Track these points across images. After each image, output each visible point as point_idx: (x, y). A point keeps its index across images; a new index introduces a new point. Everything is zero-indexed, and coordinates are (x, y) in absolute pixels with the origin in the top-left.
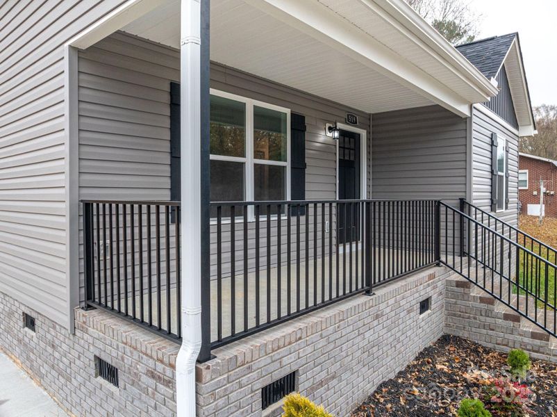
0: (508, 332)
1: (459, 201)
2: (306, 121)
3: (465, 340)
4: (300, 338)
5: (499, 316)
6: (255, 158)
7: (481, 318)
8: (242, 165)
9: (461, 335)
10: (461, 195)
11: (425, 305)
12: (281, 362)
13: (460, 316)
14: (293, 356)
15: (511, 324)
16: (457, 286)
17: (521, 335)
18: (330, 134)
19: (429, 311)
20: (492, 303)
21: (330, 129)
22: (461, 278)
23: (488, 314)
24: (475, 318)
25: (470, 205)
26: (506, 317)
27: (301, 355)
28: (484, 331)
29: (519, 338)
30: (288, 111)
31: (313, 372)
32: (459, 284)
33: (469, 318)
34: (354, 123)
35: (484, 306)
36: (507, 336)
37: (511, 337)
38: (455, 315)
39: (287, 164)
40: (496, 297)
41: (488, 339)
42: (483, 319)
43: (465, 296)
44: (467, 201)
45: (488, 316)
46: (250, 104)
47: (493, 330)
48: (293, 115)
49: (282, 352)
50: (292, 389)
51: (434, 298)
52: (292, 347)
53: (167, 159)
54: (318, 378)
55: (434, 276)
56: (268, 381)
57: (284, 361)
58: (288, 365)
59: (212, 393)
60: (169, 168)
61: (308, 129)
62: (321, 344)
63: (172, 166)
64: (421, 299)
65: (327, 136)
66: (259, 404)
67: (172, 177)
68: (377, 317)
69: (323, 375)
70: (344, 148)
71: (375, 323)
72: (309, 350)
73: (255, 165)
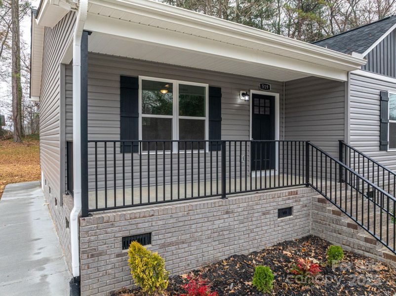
0: (350, 236)
1: (338, 142)
2: (222, 91)
3: (322, 240)
4: (153, 215)
5: (344, 224)
6: (179, 115)
7: (333, 225)
8: (171, 120)
9: (320, 236)
10: (341, 138)
11: (285, 212)
12: (137, 226)
13: (320, 223)
14: (147, 225)
15: (352, 230)
16: (319, 202)
17: (358, 239)
19: (292, 216)
20: (339, 215)
21: (244, 95)
22: (320, 196)
23: (338, 222)
24: (329, 225)
25: (346, 145)
26: (349, 225)
27: (153, 225)
28: (335, 235)
29: (357, 241)
30: (206, 86)
31: (164, 236)
32: (320, 200)
33: (326, 224)
34: (268, 89)
35: (335, 217)
36: (349, 239)
37: (352, 240)
38: (317, 222)
39: (206, 119)
40: (343, 211)
41: (337, 241)
42: (334, 225)
43: (323, 209)
44: (345, 142)
45: (337, 224)
46: (176, 83)
47: (340, 234)
48: (210, 88)
49: (138, 220)
50: (150, 243)
51: (296, 208)
52: (146, 219)
53: (118, 118)
54: (169, 240)
55: (297, 194)
56: (126, 234)
57: (140, 226)
58: (143, 228)
59: (87, 232)
60: (119, 123)
61: (223, 96)
62: (172, 221)
63: (121, 121)
64: (280, 207)
65: (242, 99)
66: (120, 244)
67: (121, 128)
68: (227, 213)
69: (174, 239)
70: (259, 106)
71: (226, 216)
72: (161, 223)
73: (180, 120)
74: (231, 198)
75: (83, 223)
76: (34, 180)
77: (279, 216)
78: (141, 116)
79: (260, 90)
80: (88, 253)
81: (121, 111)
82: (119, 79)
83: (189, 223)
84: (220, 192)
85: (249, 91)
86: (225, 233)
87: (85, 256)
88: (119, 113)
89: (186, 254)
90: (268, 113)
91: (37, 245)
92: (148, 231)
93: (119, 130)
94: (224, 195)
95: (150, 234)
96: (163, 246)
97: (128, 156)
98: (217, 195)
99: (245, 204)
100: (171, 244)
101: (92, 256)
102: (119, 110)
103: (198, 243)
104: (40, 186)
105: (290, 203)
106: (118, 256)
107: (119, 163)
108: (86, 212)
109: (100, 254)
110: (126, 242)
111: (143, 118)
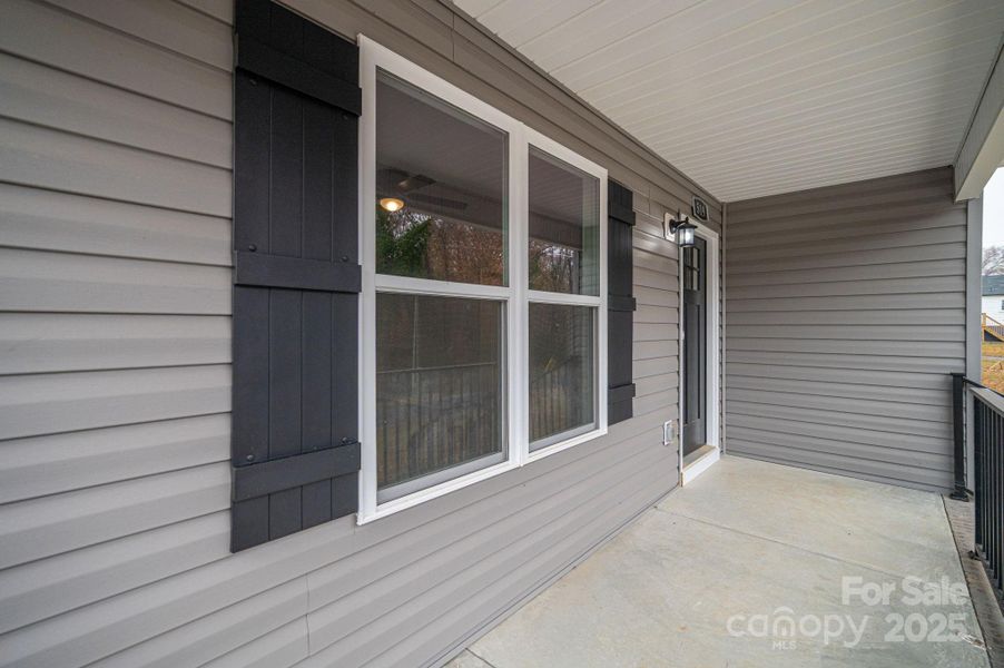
2: (634, 202)
6: (531, 287)
8: (498, 306)
18: (672, 236)
21: (674, 225)
30: (601, 173)
34: (704, 218)
39: (601, 302)
46: (522, 137)
48: (611, 186)
53: (217, 292)
60: (223, 331)
63: (239, 318)
67: (237, 366)
73: (532, 307)
78: (374, 283)
79: (694, 217)
81: (242, 244)
88: (225, 258)
102: (223, 235)
111: (382, 297)
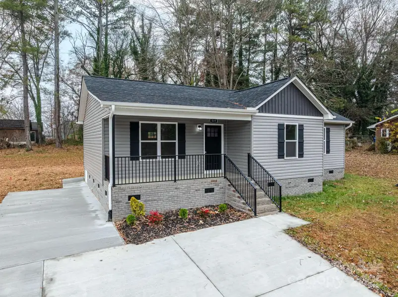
0: (238, 202)
1: (248, 154)
2: (186, 125)
4: (141, 188)
6: (161, 140)
8: (156, 143)
10: (249, 152)
11: (209, 190)
13: (229, 197)
14: (138, 191)
15: (239, 199)
17: (241, 203)
18: (198, 128)
19: (213, 193)
20: (235, 192)
21: (199, 127)
22: (229, 183)
26: (238, 197)
27: (141, 192)
30: (176, 123)
31: (146, 197)
39: (177, 141)
43: (230, 189)
44: (252, 154)
45: (235, 197)
46: (159, 123)
47: (235, 202)
48: (178, 124)
49: (134, 189)
50: (140, 199)
51: (216, 189)
52: (139, 189)
54: (148, 199)
55: (216, 181)
56: (130, 195)
57: (135, 192)
58: (137, 193)
59: (114, 193)
61: (186, 128)
62: (149, 191)
64: (206, 188)
65: (199, 129)
66: (127, 199)
68: (176, 189)
69: (150, 198)
70: (211, 132)
71: (175, 190)
72: (145, 191)
73: (161, 143)
74: (178, 182)
75: (113, 189)
76: (78, 176)
77: (206, 192)
78: (141, 141)
79: (210, 123)
80: (115, 201)
82: (129, 124)
83: (157, 192)
84: (173, 179)
85: (203, 124)
86: (175, 198)
87: (114, 202)
89: (156, 206)
90: (216, 135)
91: (91, 206)
92: (139, 194)
93: (129, 149)
94: (175, 181)
95: (140, 195)
96: (145, 201)
97: (134, 162)
98: (172, 180)
99: (186, 185)
100: (149, 201)
101: (117, 202)
103: (161, 201)
104: (84, 180)
105: (211, 186)
106: (127, 203)
107: (131, 165)
108: (114, 185)
109: (119, 202)
110: (130, 197)
111: (142, 143)
